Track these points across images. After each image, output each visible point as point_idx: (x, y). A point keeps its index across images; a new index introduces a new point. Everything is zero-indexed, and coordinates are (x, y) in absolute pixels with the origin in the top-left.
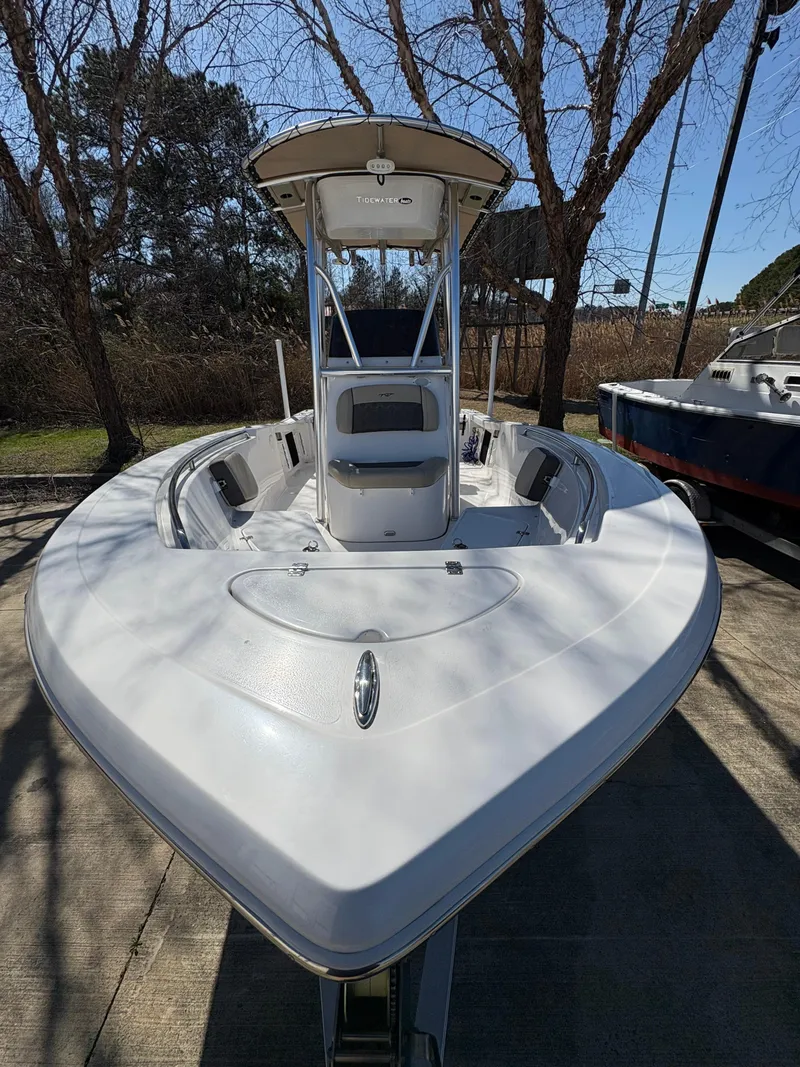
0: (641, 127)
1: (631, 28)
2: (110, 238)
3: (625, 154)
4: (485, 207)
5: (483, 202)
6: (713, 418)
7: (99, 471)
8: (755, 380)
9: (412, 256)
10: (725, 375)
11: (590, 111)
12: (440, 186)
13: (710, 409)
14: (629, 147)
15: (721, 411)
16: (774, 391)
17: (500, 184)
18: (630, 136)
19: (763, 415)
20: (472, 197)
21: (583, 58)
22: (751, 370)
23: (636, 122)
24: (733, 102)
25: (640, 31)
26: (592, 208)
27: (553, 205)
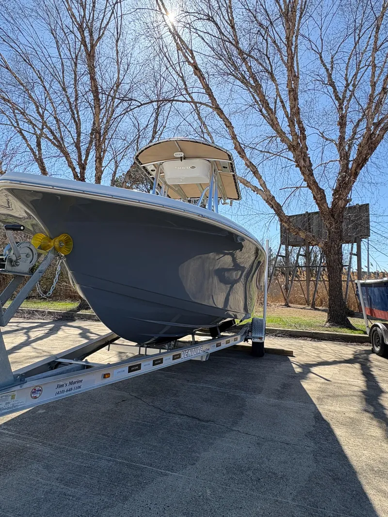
20: (224, 167)
26: (342, 196)
27: (319, 196)
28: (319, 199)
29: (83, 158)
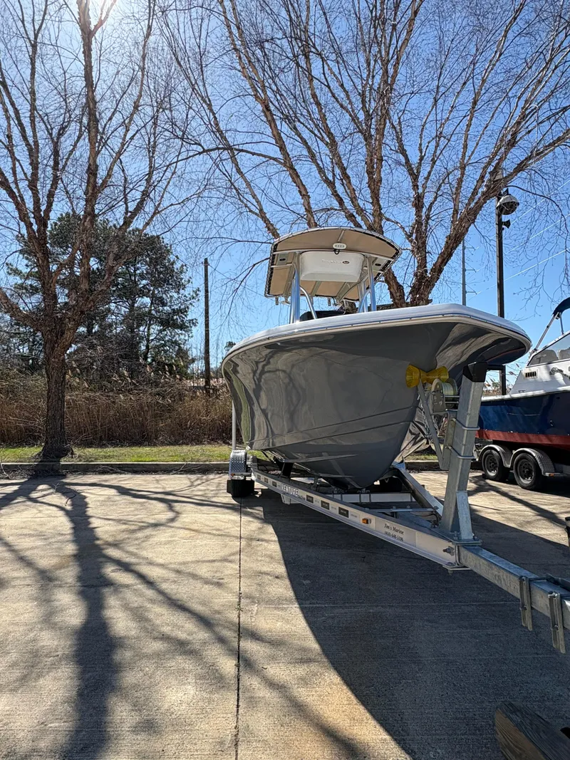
0: (445, 257)
1: (428, 218)
2: (94, 302)
3: (438, 270)
4: (381, 270)
5: (380, 267)
6: (533, 397)
7: (40, 462)
8: (552, 373)
9: (329, 301)
10: (533, 374)
11: (412, 251)
12: (362, 257)
13: (530, 394)
14: (440, 266)
15: (538, 393)
16: (565, 376)
17: (392, 258)
18: (440, 260)
19: (561, 389)
20: (376, 265)
21: (402, 228)
22: (548, 368)
23: (442, 255)
24: (495, 249)
25: (433, 218)
26: (423, 296)
27: (398, 294)
28: (398, 298)
29: (43, 208)
